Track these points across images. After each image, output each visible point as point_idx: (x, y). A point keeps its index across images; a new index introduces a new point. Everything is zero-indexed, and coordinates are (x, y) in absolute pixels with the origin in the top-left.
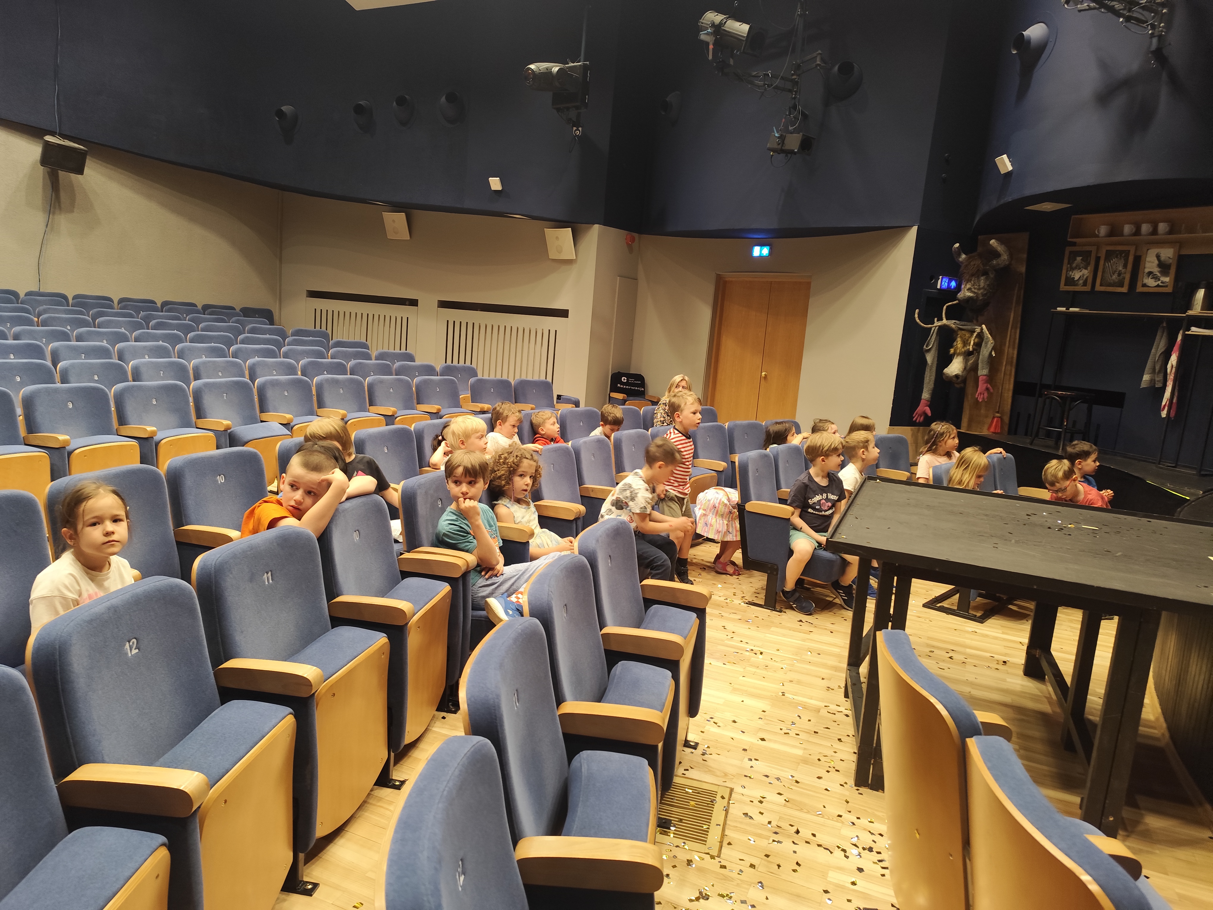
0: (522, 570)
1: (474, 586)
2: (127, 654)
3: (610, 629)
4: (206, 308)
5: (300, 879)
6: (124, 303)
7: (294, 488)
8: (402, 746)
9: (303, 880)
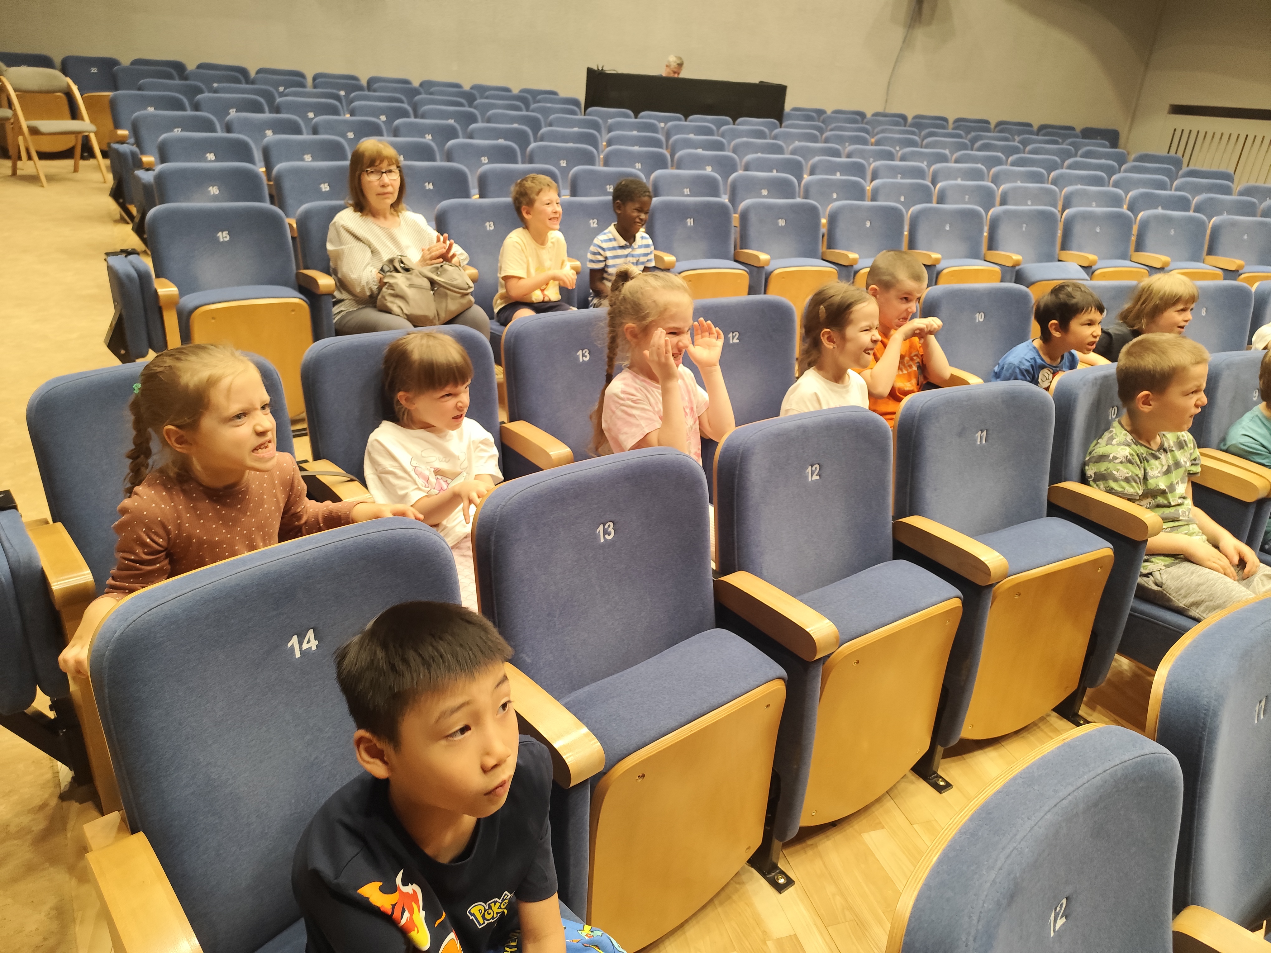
2: (807, 477)
4: (1043, 127)
5: (934, 769)
6: (958, 124)
9: (936, 773)
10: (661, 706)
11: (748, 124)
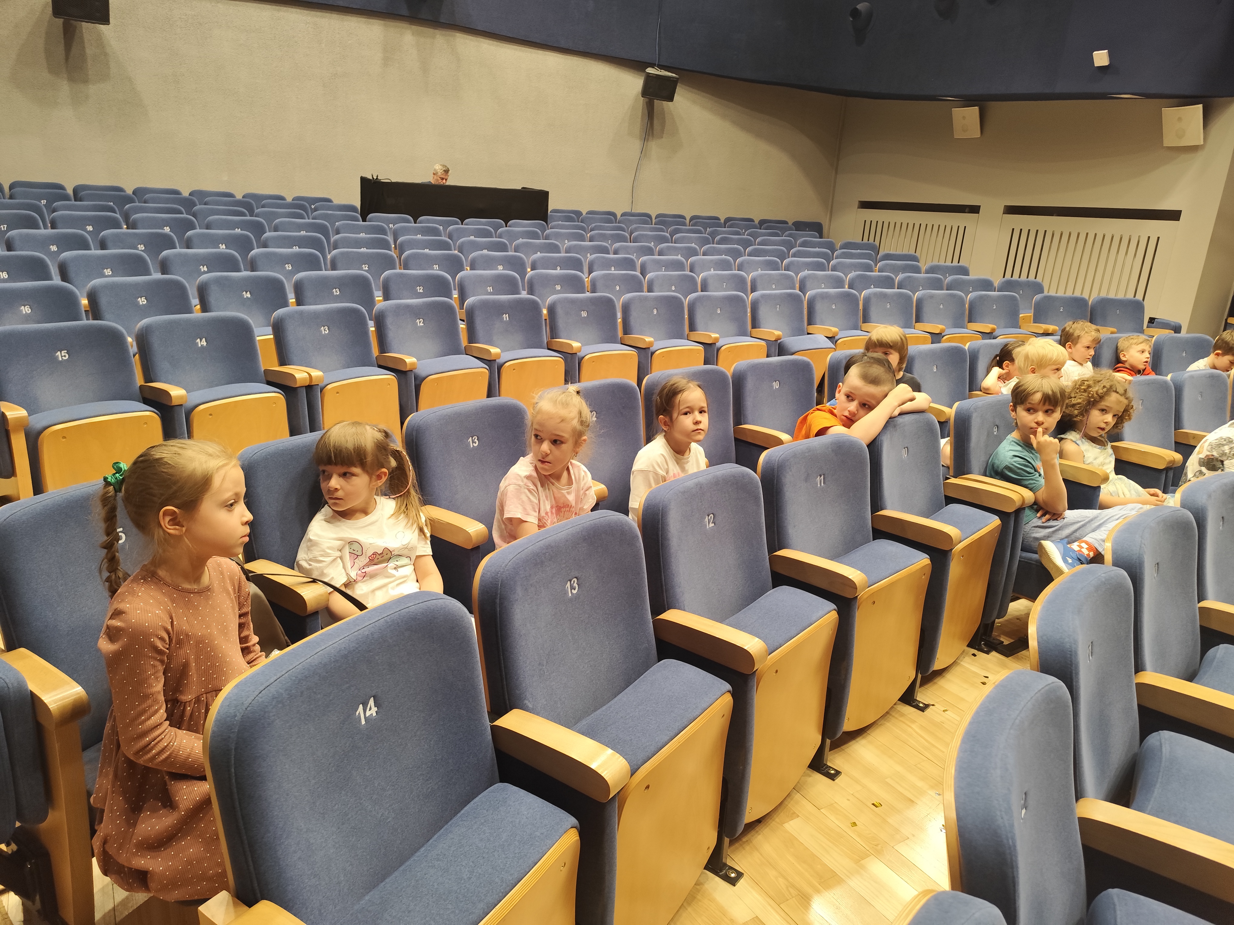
0: (1089, 517)
1: (1027, 525)
2: (706, 526)
3: (1209, 603)
4: (762, 222)
5: (824, 762)
6: (695, 221)
7: (850, 398)
8: (931, 671)
9: (826, 765)
10: (650, 726)
11: (520, 226)
